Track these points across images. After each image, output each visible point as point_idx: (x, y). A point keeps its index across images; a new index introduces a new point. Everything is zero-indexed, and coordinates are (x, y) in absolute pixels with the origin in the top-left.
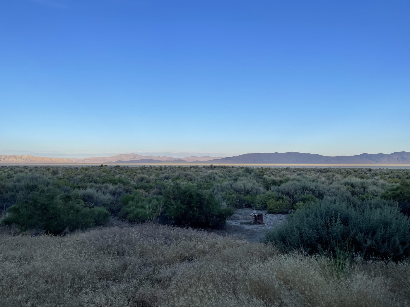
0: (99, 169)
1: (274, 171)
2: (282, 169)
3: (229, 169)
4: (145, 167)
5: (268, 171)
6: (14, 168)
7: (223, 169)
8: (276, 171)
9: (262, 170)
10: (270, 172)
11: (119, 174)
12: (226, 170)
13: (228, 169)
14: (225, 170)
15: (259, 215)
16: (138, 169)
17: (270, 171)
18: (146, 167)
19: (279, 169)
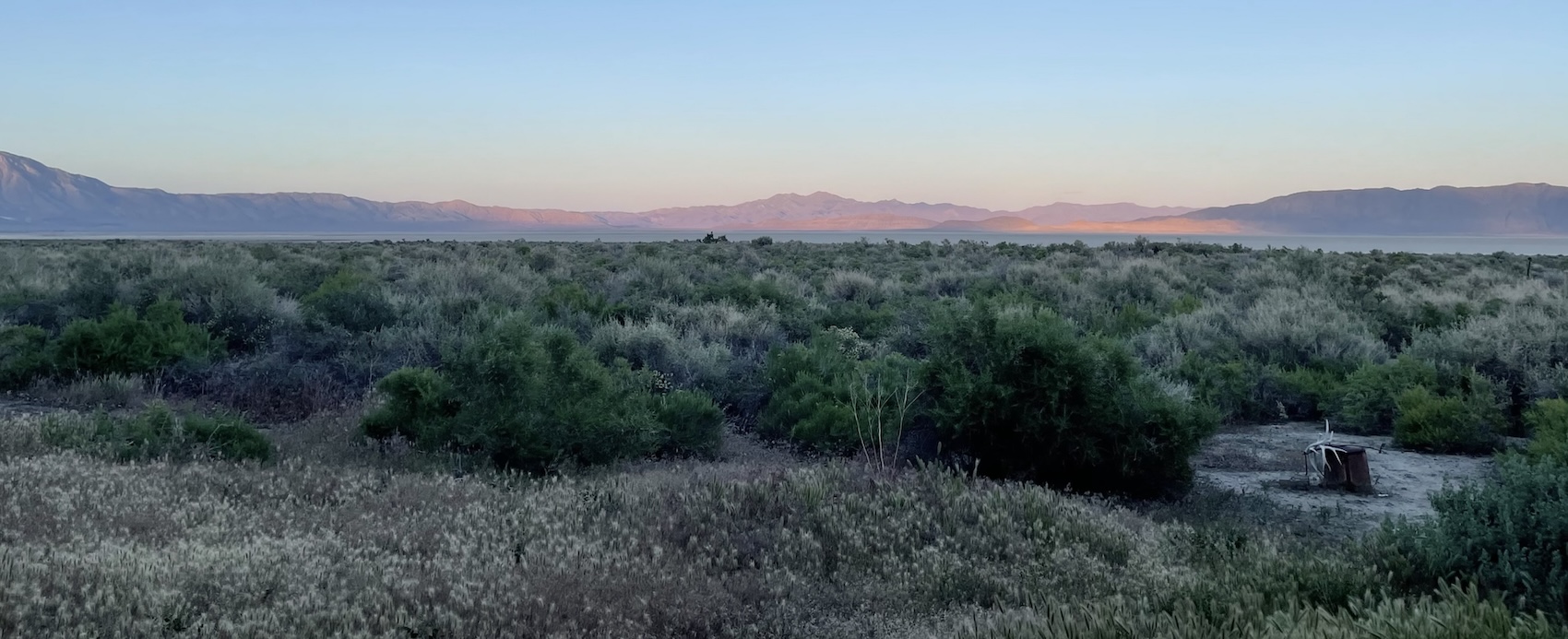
0: (697, 252)
1: (1434, 269)
2: (1477, 260)
3: (1223, 258)
4: (867, 246)
5: (1404, 268)
6: (413, 246)
7: (1194, 257)
8: (1441, 266)
9: (1373, 262)
10: (1412, 271)
11: (765, 268)
12: (1205, 259)
13: (1217, 258)
14: (1200, 259)
15: (1348, 454)
16: (840, 252)
17: (1412, 266)
18: (872, 246)
19: (1458, 261)
